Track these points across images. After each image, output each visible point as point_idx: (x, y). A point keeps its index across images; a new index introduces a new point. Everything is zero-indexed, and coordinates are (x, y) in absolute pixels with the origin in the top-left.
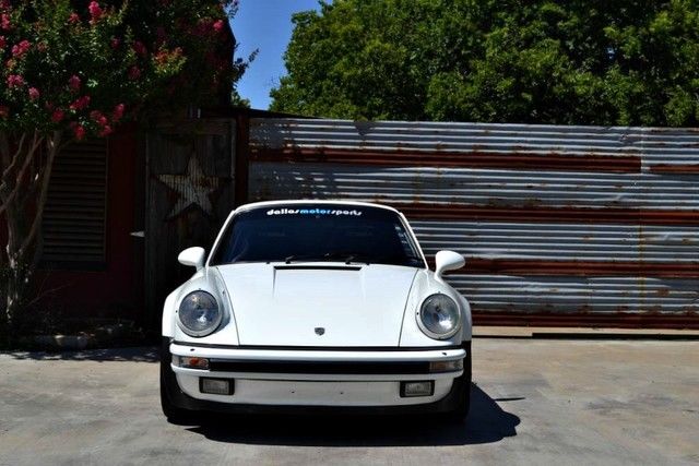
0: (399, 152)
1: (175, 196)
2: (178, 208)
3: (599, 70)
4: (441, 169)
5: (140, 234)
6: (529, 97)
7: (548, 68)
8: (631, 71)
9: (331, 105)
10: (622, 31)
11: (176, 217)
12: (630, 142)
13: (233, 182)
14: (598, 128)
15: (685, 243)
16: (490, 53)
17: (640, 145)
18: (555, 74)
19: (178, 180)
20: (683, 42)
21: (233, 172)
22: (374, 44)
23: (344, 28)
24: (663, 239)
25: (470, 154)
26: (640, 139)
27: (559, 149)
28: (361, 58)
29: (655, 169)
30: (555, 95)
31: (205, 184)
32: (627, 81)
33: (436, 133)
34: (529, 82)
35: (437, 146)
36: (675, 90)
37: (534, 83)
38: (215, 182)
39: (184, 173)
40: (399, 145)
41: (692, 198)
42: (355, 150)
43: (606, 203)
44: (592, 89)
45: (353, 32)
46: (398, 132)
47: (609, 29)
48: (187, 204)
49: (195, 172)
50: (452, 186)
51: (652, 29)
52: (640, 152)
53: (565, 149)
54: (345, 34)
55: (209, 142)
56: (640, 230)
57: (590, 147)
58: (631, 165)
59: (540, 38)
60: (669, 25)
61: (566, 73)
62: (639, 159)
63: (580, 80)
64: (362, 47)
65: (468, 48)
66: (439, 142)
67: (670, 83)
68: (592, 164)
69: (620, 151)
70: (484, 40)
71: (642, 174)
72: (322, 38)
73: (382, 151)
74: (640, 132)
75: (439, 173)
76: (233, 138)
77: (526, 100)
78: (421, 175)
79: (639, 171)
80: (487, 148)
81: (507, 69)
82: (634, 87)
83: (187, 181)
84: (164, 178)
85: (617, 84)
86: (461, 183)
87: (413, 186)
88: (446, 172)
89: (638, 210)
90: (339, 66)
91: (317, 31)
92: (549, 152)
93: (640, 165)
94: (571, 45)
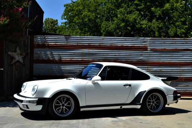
0: (77, 45)
1: (13, 58)
2: (14, 61)
3: (150, 20)
4: (90, 50)
5: (2, 69)
6: (129, 28)
7: (135, 20)
8: (159, 21)
9: (74, 30)
10: (156, 9)
11: (13, 64)
12: (144, 42)
13: (29, 54)
14: (135, 38)
15: (160, 71)
16: (119, 16)
17: (147, 43)
18: (137, 21)
19: (13, 53)
20: (174, 12)
21: (29, 51)
22: (85, 13)
23: (77, 8)
24: (154, 70)
25: (98, 46)
26: (147, 41)
27: (124, 44)
28: (82, 17)
29: (152, 50)
30: (137, 27)
31: (21, 54)
32: (158, 23)
33: (88, 40)
34: (130, 24)
35: (89, 43)
36: (171, 26)
37: (131, 24)
38: (24, 54)
39: (15, 51)
40: (78, 43)
41: (163, 58)
42: (65, 45)
43: (137, 60)
44: (148, 26)
45: (79, 9)
46: (77, 39)
47: (152, 9)
48: (16, 60)
49: (18, 51)
50: (93, 55)
51: (164, 9)
52: (147, 45)
53: (126, 44)
54: (77, 10)
55: (22, 42)
56: (148, 68)
57: (133, 44)
58: (145, 49)
59: (134, 11)
60: (169, 7)
61: (141, 21)
62: (147, 47)
63: (144, 23)
64: (82, 14)
65: (113, 14)
66: (89, 42)
67: (170, 24)
68: (133, 48)
69: (142, 45)
70: (117, 12)
71: (148, 51)
72: (71, 11)
73: (72, 45)
74: (147, 39)
75: (89, 51)
76: (29, 41)
77: (129, 29)
78: (84, 52)
79: (147, 50)
80: (103, 44)
81: (123, 20)
82: (159, 25)
83: (16, 54)
84: (9, 53)
85: (155, 24)
86: (95, 54)
87: (82, 55)
88: (91, 51)
89: (147, 62)
90: (75, 19)
91: (70, 9)
92: (121, 45)
93: (147, 49)
94: (142, 13)
